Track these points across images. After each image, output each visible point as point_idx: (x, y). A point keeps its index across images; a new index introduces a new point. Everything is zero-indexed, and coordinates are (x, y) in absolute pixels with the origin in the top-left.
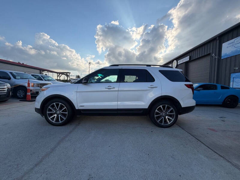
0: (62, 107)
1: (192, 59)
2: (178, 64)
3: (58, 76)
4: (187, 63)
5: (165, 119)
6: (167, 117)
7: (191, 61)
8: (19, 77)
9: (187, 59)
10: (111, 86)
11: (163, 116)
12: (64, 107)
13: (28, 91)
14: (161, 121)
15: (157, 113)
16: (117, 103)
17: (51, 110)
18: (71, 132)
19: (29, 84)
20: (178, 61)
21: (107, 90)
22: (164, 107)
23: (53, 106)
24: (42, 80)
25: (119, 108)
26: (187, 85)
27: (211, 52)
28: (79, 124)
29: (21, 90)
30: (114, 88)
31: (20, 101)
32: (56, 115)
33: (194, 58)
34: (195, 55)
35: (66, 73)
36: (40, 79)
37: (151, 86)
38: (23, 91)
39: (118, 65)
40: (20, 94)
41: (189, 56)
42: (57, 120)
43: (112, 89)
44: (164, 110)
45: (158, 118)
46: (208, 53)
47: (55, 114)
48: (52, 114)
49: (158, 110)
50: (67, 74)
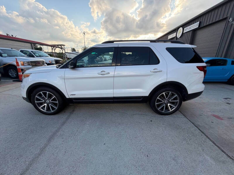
1: (202, 26)
2: (184, 32)
3: (52, 49)
5: (167, 106)
6: (169, 104)
7: (200, 28)
8: (6, 55)
11: (165, 104)
15: (158, 101)
17: (39, 100)
20: (185, 29)
23: (40, 95)
27: (229, 15)
29: (12, 70)
30: (109, 73)
31: (13, 81)
33: (205, 25)
37: (154, 70)
40: (12, 73)
41: (199, 22)
42: (49, 109)
44: (167, 97)
46: (225, 17)
47: (44, 103)
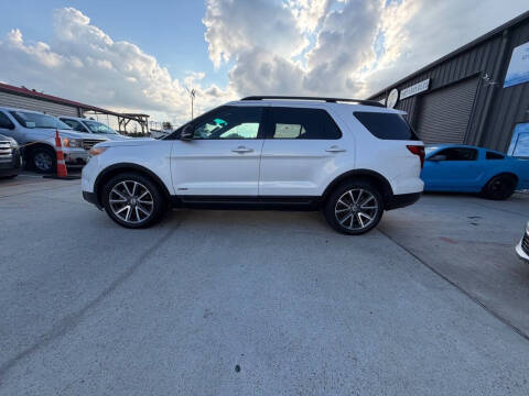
0: (139, 191)
2: (401, 98)
4: (421, 97)
5: (356, 217)
6: (359, 214)
8: (33, 125)
9: (422, 86)
10: (244, 147)
12: (145, 190)
13: (59, 155)
14: (347, 223)
15: (341, 207)
16: (256, 183)
17: (118, 197)
18: (163, 240)
19: (58, 140)
20: (401, 92)
21: (237, 154)
22: (356, 194)
23: (121, 188)
24: (85, 131)
25: (261, 194)
26: (411, 148)
28: (179, 225)
29: (41, 155)
30: (251, 151)
32: (129, 207)
34: (443, 78)
35: (138, 116)
36: (80, 128)
37: (332, 148)
38: (48, 157)
39: (260, 98)
40: (42, 161)
41: (428, 80)
42: (133, 217)
43: (246, 154)
45: (342, 215)
46: (476, 72)
47: (126, 204)
48: (119, 206)
49: (342, 199)
50: (140, 119)
